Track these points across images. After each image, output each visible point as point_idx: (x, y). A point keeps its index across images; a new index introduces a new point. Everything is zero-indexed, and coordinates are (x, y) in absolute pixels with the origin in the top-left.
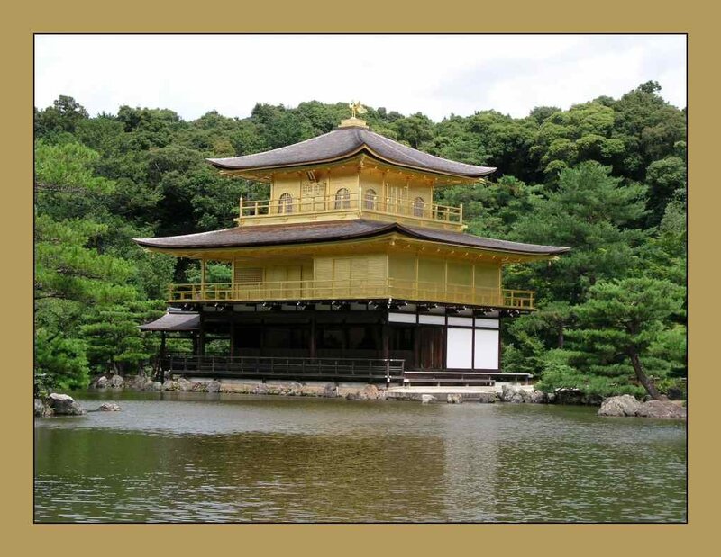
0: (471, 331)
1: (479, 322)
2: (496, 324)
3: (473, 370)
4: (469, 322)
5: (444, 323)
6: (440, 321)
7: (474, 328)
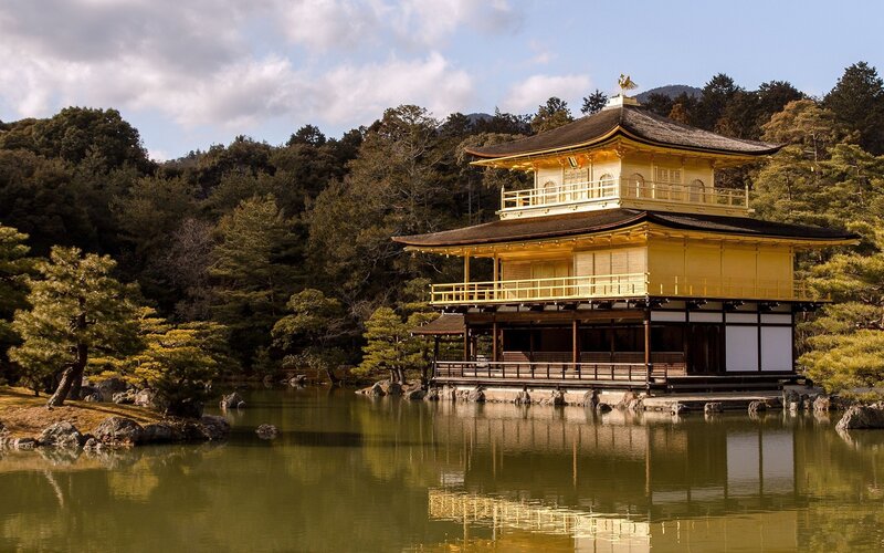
0: (756, 328)
1: (765, 319)
2: (787, 319)
3: (760, 372)
4: (753, 318)
5: (721, 321)
6: (716, 318)
7: (759, 325)
